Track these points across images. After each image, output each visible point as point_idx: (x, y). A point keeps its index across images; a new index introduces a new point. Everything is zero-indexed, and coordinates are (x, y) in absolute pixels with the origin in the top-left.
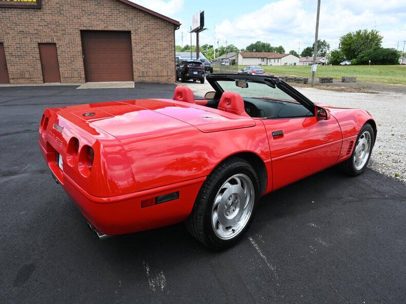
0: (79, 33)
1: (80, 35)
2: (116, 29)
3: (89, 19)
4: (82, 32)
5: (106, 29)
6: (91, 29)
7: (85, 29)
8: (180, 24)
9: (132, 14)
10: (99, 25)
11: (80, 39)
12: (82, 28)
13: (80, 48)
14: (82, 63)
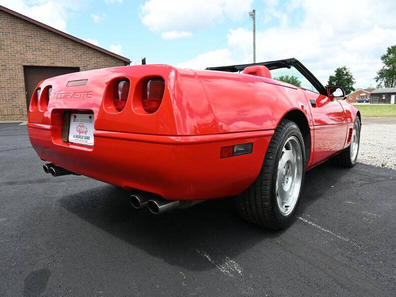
0: (23, 69)
1: (23, 71)
2: (64, 66)
3: (33, 55)
4: (25, 68)
5: (53, 65)
6: (35, 64)
7: (29, 64)
8: (131, 62)
9: (80, 51)
10: (45, 61)
11: (23, 75)
12: (26, 64)
13: (23, 84)
14: (25, 100)
